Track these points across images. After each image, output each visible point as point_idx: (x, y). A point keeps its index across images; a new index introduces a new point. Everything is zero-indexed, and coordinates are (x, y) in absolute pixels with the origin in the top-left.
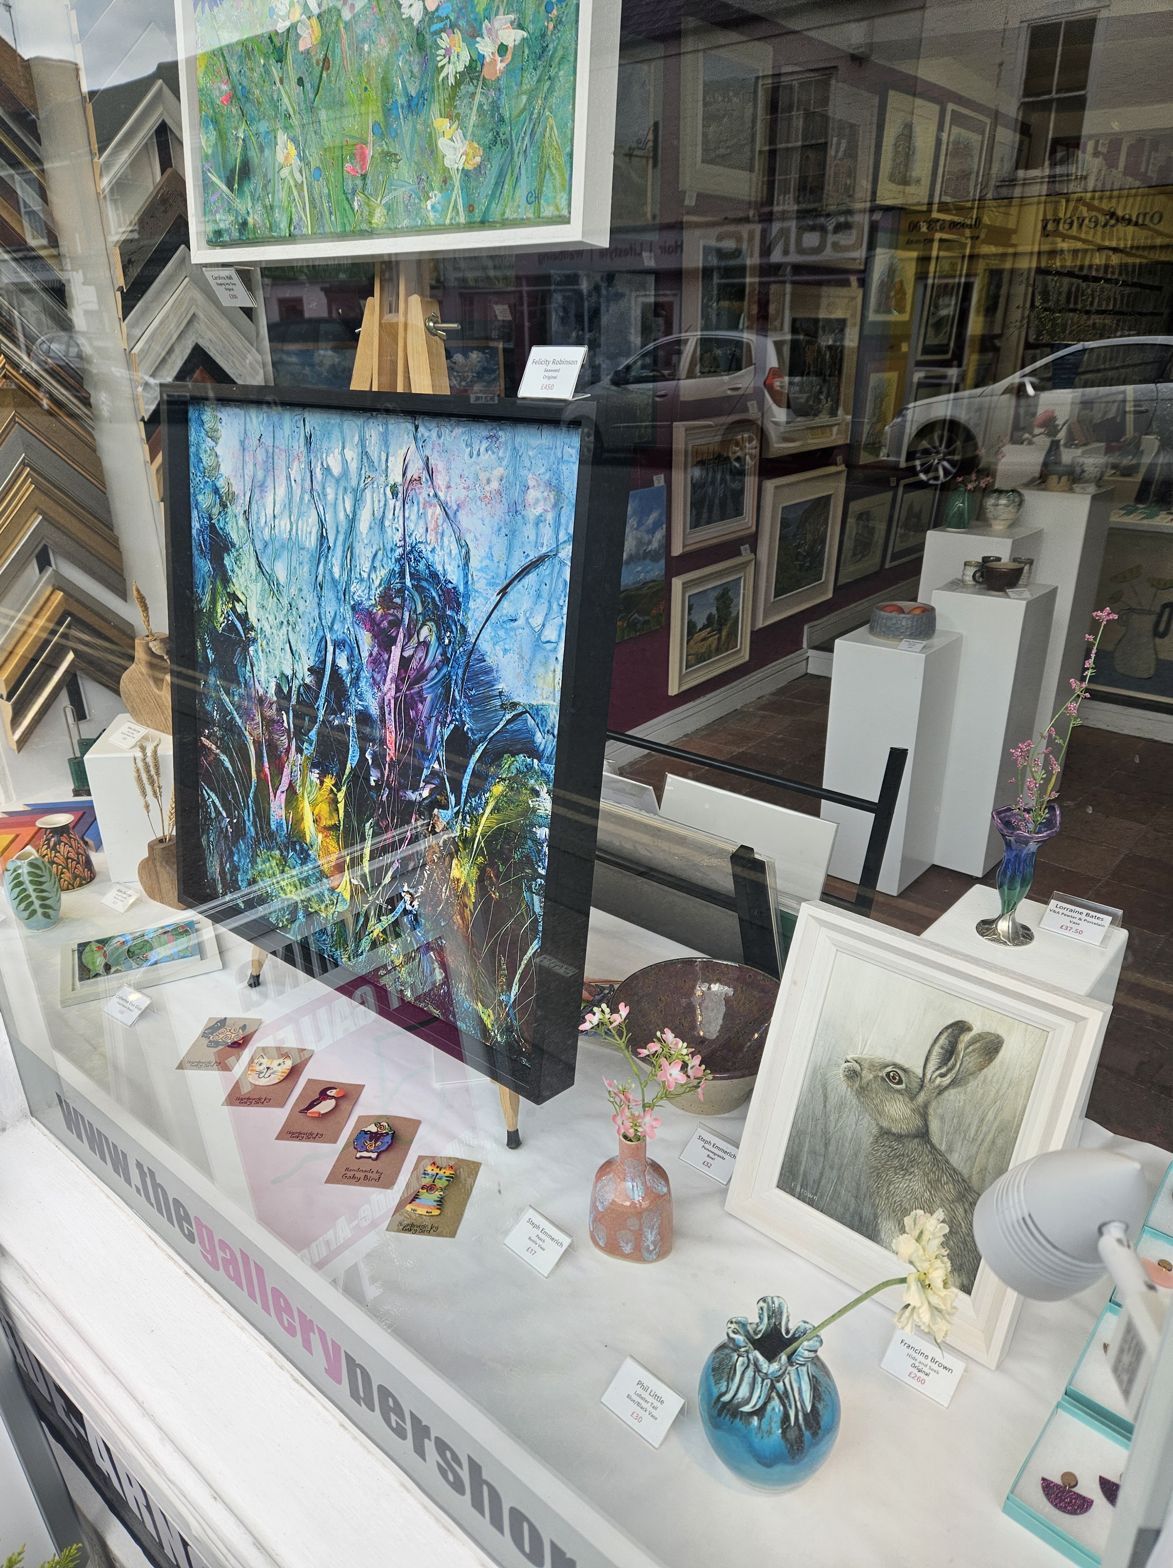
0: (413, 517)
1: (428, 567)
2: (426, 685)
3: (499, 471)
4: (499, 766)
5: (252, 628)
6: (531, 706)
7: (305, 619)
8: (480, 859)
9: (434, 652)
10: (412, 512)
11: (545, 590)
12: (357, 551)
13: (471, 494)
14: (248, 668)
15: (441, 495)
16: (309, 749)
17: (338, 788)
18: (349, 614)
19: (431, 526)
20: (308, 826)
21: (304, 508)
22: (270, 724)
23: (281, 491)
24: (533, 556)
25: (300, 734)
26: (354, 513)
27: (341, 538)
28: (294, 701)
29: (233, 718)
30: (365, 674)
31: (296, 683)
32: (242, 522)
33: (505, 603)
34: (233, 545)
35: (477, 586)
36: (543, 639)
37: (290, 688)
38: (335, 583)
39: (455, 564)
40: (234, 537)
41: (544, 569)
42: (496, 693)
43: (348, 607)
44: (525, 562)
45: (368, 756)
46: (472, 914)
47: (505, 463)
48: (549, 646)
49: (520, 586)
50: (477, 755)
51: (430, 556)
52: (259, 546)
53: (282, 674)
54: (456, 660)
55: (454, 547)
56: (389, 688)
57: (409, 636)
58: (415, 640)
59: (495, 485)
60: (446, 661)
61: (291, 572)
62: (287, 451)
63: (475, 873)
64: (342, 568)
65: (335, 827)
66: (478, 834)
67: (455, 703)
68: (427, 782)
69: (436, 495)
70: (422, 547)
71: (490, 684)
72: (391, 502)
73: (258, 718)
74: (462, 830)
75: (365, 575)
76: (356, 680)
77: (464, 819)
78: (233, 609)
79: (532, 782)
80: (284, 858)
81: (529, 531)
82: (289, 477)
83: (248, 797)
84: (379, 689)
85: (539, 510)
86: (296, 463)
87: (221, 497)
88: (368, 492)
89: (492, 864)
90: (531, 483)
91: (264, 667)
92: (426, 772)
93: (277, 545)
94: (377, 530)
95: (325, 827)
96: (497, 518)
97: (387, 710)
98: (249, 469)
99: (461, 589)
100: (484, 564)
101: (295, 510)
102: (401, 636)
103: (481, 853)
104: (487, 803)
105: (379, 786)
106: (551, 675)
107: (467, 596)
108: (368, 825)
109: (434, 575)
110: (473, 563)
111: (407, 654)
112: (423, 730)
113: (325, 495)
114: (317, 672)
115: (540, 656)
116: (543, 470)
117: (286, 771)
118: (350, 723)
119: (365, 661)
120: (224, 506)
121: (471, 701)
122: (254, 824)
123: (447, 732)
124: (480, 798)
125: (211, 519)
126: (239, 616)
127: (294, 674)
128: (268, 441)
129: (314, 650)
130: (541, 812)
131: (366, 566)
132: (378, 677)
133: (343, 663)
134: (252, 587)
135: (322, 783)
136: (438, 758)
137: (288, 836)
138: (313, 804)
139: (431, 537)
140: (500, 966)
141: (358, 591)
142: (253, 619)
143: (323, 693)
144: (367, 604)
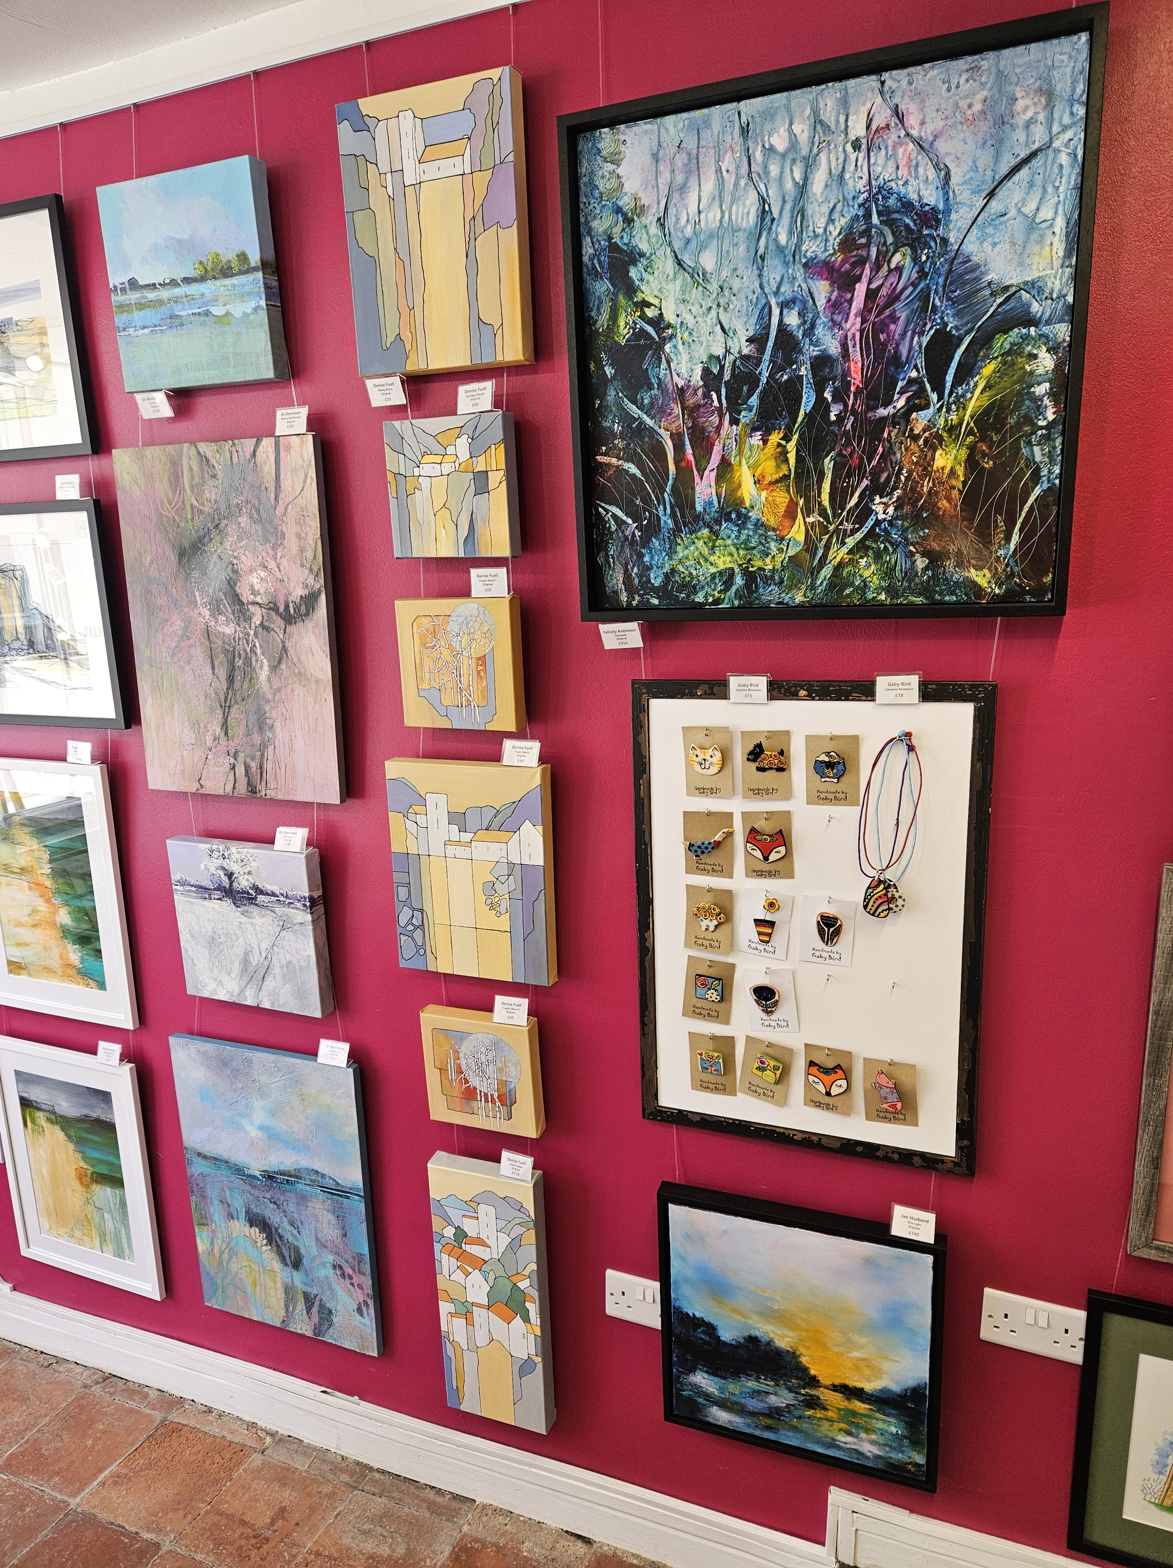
0: (881, 161)
1: (900, 199)
2: (898, 305)
3: (984, 93)
4: (991, 348)
5: (669, 326)
6: (1026, 283)
7: (742, 296)
8: (970, 439)
9: (910, 272)
10: (879, 158)
11: (1039, 180)
12: (809, 212)
13: (950, 122)
14: (664, 365)
15: (915, 133)
16: (746, 417)
17: (787, 438)
18: (800, 273)
19: (902, 163)
20: (748, 491)
21: (740, 192)
22: (691, 412)
23: (709, 185)
24: (1023, 155)
25: (735, 406)
26: (806, 179)
27: (788, 206)
28: (727, 376)
29: (642, 423)
30: (823, 319)
31: (730, 358)
32: (654, 230)
33: (993, 204)
34: (642, 255)
35: (958, 199)
36: (1037, 221)
37: (722, 367)
38: (780, 249)
39: (932, 187)
40: (644, 247)
41: (1036, 163)
42: (986, 284)
43: (798, 266)
44: (1014, 162)
45: (828, 395)
46: (961, 492)
47: (988, 86)
48: (1044, 225)
49: (1010, 184)
50: (963, 347)
51: (903, 190)
52: (677, 245)
53: (711, 357)
54: (937, 271)
55: (932, 174)
56: (853, 324)
57: (877, 267)
58: (885, 268)
59: (978, 107)
60: (923, 275)
61: (721, 258)
62: (717, 146)
63: (964, 453)
64: (790, 233)
65: (786, 477)
66: (967, 418)
67: (935, 309)
68: (901, 393)
69: (908, 135)
70: (892, 184)
71: (978, 279)
72: (853, 156)
73: (677, 410)
74: (946, 421)
75: (820, 231)
76: (810, 331)
77: (949, 410)
78: (643, 317)
79: (1029, 348)
80: (716, 534)
81: (1020, 135)
82: (719, 170)
83: (663, 491)
84: (841, 328)
85: (1029, 114)
86: (728, 157)
87: (625, 215)
88: (823, 157)
89: (982, 439)
90: (1018, 95)
91: (685, 357)
92: (900, 384)
93: (702, 237)
94: (834, 186)
95: (771, 483)
96: (981, 135)
97: (850, 344)
98: (665, 178)
99: (941, 207)
100: (967, 177)
101: (728, 198)
102: (867, 271)
103: (970, 432)
104: (976, 385)
105: (840, 418)
106: (1048, 248)
107: (948, 211)
108: (827, 460)
109: (907, 205)
110: (955, 180)
111: (873, 286)
112: (898, 345)
113: (767, 173)
114: (758, 340)
115: (1035, 236)
116: (1033, 80)
117: (717, 449)
118: (803, 372)
119: (821, 309)
120: (629, 221)
121: (954, 302)
122: (673, 515)
123: (925, 340)
124: (968, 384)
125: (610, 238)
126: (650, 322)
127: (728, 351)
128: (691, 143)
129: (754, 320)
130: (1041, 371)
131: (821, 222)
132: (838, 318)
133: (792, 319)
134: (670, 286)
135: (765, 442)
136: (916, 367)
137: (721, 509)
138: (753, 467)
139: (903, 172)
140: (996, 526)
141: (812, 248)
142: (669, 317)
143: (767, 356)
144: (822, 257)
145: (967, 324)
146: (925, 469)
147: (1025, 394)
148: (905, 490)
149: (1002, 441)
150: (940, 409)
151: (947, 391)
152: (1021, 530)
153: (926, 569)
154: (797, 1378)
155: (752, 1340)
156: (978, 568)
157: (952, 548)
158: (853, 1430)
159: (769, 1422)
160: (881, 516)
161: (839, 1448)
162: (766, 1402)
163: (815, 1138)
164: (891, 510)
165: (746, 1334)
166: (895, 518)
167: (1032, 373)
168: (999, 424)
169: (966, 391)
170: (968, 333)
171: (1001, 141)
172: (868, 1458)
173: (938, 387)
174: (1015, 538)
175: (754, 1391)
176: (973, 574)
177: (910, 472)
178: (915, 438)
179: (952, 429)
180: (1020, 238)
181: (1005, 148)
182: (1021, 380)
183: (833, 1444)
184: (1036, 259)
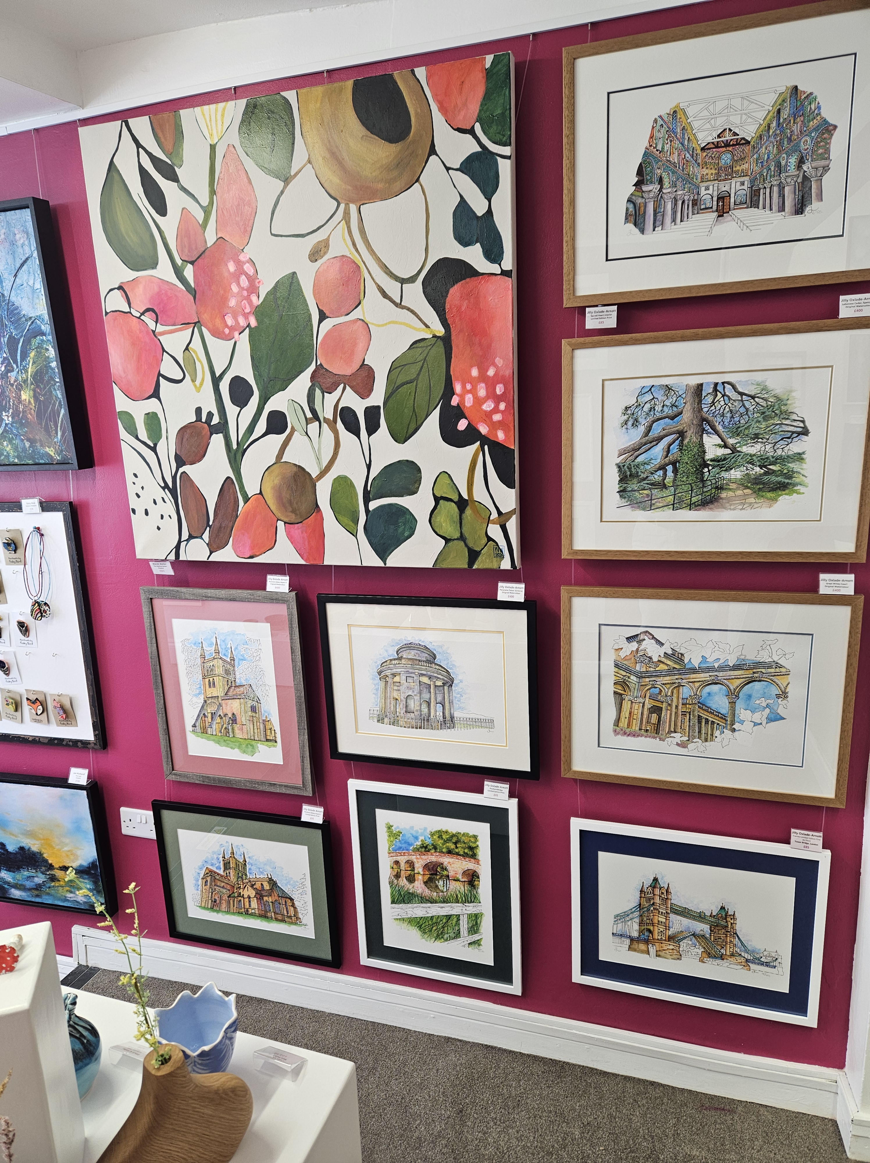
145: (19, 334)
146: (19, 400)
147: (48, 367)
148: (13, 409)
149: (45, 388)
150: (18, 372)
151: (19, 364)
152: (61, 429)
153: (30, 447)
154: (45, 866)
155: (22, 849)
156: (49, 447)
157: (37, 437)
158: (73, 890)
159: (37, 892)
160: (7, 422)
161: (68, 901)
162: (34, 882)
163: (37, 739)
164: (10, 419)
165: (18, 846)
166: (13, 422)
167: (48, 357)
168: (42, 380)
169: (26, 364)
170: (21, 337)
171: (14, 252)
172: (81, 904)
173: (16, 362)
174: (59, 433)
175: (28, 877)
176: (47, 449)
177: (13, 401)
178: (12, 385)
179: (25, 381)
180: (30, 296)
181: (16, 256)
182: (45, 361)
183: (66, 900)
184: (38, 306)
